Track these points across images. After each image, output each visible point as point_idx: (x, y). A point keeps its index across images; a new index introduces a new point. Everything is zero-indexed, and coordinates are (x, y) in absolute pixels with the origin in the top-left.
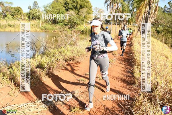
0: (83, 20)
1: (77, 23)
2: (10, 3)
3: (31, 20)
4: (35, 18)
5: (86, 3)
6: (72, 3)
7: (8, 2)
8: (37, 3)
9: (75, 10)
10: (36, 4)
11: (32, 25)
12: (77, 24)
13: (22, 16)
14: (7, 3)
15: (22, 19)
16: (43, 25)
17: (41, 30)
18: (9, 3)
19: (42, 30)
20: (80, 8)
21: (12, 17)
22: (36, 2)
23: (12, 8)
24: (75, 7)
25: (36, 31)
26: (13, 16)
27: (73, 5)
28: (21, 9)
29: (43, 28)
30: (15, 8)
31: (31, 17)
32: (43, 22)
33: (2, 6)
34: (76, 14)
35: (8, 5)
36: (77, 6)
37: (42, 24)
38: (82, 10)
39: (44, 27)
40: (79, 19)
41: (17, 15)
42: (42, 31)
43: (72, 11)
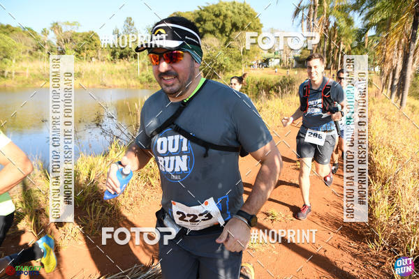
0: (239, 60)
1: (225, 67)
2: (75, 23)
3: (117, 60)
4: (127, 57)
5: (248, 17)
6: (214, 17)
7: (70, 22)
8: (132, 22)
9: (220, 35)
10: (130, 24)
11: (120, 73)
12: (226, 69)
13: (97, 52)
14: (68, 23)
15: (97, 58)
16: (144, 73)
17: (139, 84)
18: (71, 25)
19: (141, 83)
20: (231, 30)
21: (77, 56)
22: (131, 18)
23: (77, 35)
24: (220, 27)
25: (129, 86)
26: (79, 52)
27: (215, 22)
28: (97, 36)
29: (144, 79)
30: (83, 34)
31: (118, 54)
32: (144, 65)
33: (57, 32)
34: (222, 45)
35: (69, 28)
36: (224, 24)
37: (142, 71)
38: (236, 34)
39: (147, 77)
40: (231, 57)
41: (87, 49)
42: (141, 86)
43: (214, 39)
